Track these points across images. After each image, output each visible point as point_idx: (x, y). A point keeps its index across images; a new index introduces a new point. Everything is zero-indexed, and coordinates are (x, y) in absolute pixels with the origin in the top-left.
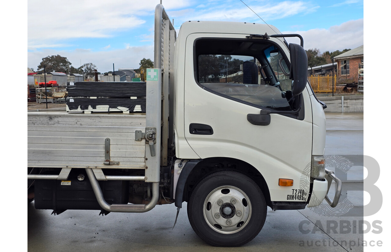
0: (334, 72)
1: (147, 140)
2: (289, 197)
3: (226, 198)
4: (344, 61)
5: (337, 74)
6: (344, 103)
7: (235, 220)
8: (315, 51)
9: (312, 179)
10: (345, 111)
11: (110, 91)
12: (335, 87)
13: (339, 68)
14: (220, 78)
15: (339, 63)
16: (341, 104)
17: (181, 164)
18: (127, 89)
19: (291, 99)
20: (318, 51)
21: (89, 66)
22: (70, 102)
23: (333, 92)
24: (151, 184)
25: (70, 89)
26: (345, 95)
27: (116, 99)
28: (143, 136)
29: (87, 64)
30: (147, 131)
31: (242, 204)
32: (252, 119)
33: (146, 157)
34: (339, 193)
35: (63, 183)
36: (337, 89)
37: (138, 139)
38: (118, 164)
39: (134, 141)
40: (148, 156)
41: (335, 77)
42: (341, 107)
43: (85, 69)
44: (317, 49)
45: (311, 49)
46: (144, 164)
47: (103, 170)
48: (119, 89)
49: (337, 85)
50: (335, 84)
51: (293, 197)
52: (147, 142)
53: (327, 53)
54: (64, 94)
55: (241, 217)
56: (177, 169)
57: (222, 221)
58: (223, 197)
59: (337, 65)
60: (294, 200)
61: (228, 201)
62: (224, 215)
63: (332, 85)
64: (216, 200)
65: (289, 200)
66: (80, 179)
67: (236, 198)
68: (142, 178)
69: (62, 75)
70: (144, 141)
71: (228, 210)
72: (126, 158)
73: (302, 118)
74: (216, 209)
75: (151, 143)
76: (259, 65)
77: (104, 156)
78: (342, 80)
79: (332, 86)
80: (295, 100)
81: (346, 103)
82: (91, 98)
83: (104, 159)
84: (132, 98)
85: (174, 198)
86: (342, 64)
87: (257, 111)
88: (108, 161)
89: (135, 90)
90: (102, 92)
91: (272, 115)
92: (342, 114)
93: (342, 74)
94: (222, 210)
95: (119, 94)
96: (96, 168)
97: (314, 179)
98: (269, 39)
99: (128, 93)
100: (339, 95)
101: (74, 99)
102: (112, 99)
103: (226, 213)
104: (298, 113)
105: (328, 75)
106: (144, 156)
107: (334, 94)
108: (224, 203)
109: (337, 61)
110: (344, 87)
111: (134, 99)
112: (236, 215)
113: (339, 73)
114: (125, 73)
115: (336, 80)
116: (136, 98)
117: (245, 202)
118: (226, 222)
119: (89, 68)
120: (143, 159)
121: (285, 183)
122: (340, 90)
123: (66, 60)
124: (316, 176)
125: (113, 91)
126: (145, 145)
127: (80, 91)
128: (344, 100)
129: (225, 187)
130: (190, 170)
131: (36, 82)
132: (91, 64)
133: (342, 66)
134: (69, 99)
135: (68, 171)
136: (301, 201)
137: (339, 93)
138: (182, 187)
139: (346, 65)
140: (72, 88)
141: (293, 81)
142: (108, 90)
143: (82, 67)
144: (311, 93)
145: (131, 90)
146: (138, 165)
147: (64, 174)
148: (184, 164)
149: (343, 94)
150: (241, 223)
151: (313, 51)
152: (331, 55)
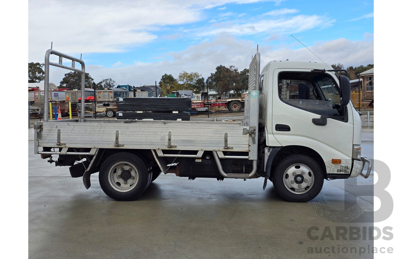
0: (360, 88)
1: (251, 134)
2: (338, 171)
3: (298, 171)
4: (370, 77)
5: (362, 90)
6: (370, 118)
7: (304, 185)
8: (338, 67)
9: (353, 160)
10: (370, 125)
11: (154, 106)
12: (361, 103)
13: (364, 84)
14: (241, 93)
15: (364, 80)
16: (367, 119)
17: (269, 150)
18: (170, 104)
19: (339, 110)
20: (341, 66)
21: (108, 82)
22: (119, 115)
23: (359, 108)
24: (252, 161)
25: (119, 104)
26: (371, 111)
27: (160, 114)
28: (248, 131)
29: (106, 80)
30: (251, 129)
31: (308, 175)
32: (315, 122)
33: (250, 145)
34: (370, 168)
35: (197, 161)
36: (363, 105)
37: (244, 134)
38: (232, 148)
39: (242, 134)
40: (251, 143)
41: (361, 93)
42: (367, 121)
43: (105, 85)
44: (341, 64)
45: (335, 65)
46: (248, 149)
47: (223, 152)
48: (162, 104)
49: (363, 100)
50: (361, 100)
51: (341, 171)
52: (250, 135)
53: (351, 68)
54: (105, 109)
55: (308, 183)
56: (267, 153)
57: (295, 186)
58: (296, 171)
59: (362, 81)
60: (342, 173)
61: (300, 173)
62: (297, 182)
63: (358, 100)
64: (292, 173)
65: (338, 173)
66: (208, 158)
67: (304, 171)
68: (247, 157)
69: (91, 91)
70: (248, 135)
71: (299, 179)
72: (237, 145)
73: (347, 121)
74: (291, 178)
75: (253, 135)
76: (287, 82)
77: (224, 143)
78: (368, 96)
79: (358, 102)
80: (342, 110)
81: (372, 118)
82: (138, 112)
83: (224, 145)
84: (174, 112)
85: (265, 171)
86: (367, 81)
87: (318, 116)
88: (226, 147)
89: (177, 105)
90: (147, 107)
91: (328, 119)
92: (368, 128)
93: (368, 90)
94: (295, 178)
95: (162, 109)
96: (219, 150)
97: (354, 159)
98: (325, 72)
99: (170, 108)
100: (365, 111)
101: (122, 113)
102: (156, 113)
103: (298, 180)
104: (344, 118)
105: (354, 92)
106: (248, 144)
107: (360, 109)
108: (297, 174)
109: (362, 77)
110: (370, 102)
111: (176, 113)
112: (305, 182)
113: (364, 90)
114: (152, 89)
115: (361, 96)
116: (177, 112)
117: (310, 174)
118: (298, 186)
119: (108, 83)
120: (248, 146)
121: (336, 162)
122: (365, 106)
123: (88, 76)
124: (355, 157)
125: (157, 106)
126: (249, 137)
127: (127, 106)
128: (370, 115)
129: (297, 164)
130: (276, 153)
131: (67, 98)
132: (111, 79)
133: (367, 82)
134: (118, 113)
135: (202, 152)
136: (346, 173)
137: (365, 108)
138: (270, 164)
139: (371, 81)
140: (121, 104)
141: (341, 98)
142: (153, 105)
143: (101, 82)
144: (352, 106)
145: (173, 105)
146: (245, 149)
147: (200, 154)
148: (271, 150)
149: (369, 109)
150: (308, 187)
151: (336, 66)
152: (355, 71)
